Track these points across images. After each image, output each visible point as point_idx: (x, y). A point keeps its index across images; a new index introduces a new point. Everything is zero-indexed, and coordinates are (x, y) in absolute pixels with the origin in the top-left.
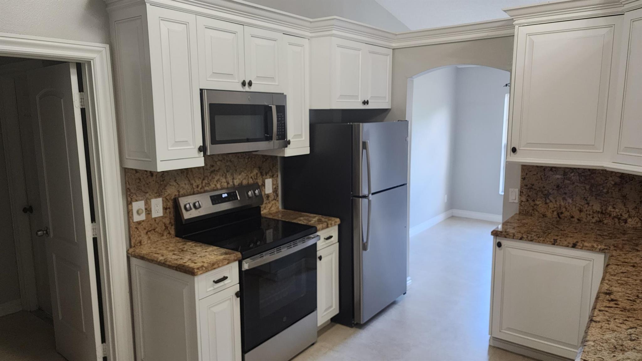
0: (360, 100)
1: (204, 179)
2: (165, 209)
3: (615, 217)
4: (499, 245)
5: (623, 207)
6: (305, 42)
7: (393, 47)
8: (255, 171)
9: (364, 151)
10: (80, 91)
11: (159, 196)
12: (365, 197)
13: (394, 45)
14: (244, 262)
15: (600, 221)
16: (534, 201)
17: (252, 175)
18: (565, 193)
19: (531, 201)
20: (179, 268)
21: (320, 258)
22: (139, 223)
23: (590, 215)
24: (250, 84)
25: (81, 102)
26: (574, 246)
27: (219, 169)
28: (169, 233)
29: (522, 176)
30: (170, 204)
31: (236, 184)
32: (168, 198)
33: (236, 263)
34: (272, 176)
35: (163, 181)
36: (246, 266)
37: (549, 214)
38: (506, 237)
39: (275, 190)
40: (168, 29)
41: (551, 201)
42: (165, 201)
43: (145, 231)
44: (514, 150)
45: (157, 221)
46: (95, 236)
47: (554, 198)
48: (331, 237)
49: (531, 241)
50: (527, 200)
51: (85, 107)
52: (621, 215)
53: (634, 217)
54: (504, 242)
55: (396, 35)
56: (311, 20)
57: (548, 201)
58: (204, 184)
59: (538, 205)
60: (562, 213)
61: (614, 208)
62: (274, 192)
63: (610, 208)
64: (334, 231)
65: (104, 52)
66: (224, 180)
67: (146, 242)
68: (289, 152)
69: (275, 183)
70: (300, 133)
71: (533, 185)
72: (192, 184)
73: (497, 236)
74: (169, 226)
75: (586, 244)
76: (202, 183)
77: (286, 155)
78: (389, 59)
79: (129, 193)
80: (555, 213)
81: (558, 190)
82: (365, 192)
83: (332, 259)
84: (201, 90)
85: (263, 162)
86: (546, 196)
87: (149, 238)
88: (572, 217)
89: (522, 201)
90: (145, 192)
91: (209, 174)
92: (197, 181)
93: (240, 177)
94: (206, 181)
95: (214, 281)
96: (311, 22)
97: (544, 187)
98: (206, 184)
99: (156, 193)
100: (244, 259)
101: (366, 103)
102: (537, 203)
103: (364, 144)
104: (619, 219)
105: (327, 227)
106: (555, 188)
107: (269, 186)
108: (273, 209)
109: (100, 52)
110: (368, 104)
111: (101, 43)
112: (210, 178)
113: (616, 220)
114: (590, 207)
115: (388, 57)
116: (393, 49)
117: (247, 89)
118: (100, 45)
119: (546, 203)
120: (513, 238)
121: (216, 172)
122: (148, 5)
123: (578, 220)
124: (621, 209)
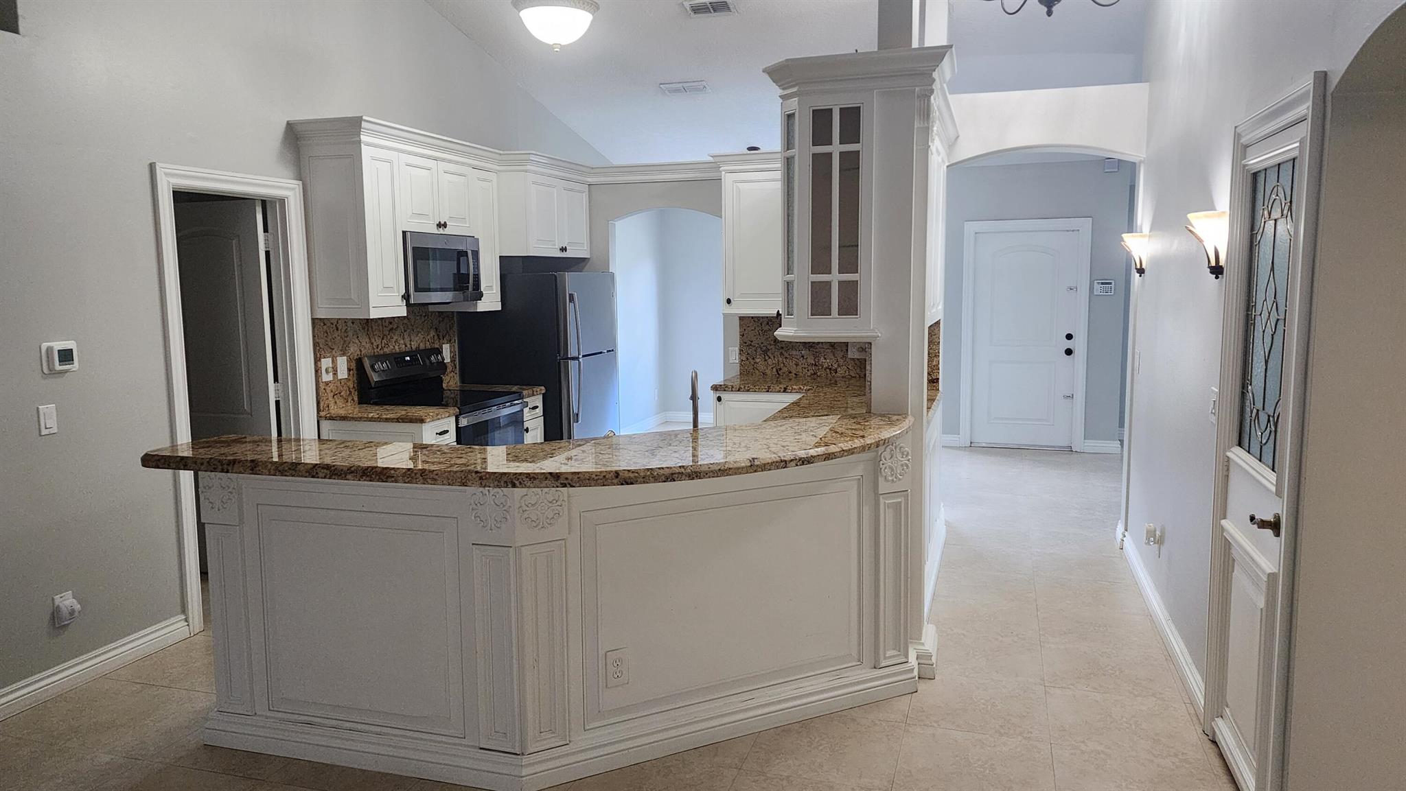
0: (558, 246)
1: (383, 339)
2: (349, 370)
3: (827, 368)
4: (719, 399)
5: (833, 357)
6: (492, 176)
7: (588, 182)
8: (432, 333)
9: (572, 304)
10: (264, 232)
11: (343, 355)
12: (573, 359)
13: (590, 180)
14: (461, 418)
15: (815, 374)
16: (753, 359)
17: (429, 337)
18: (782, 348)
19: (751, 360)
20: (402, 419)
21: (527, 430)
22: (327, 383)
23: (805, 368)
24: (445, 225)
25: (265, 244)
26: (785, 391)
27: (398, 327)
28: (353, 400)
29: (740, 332)
30: (353, 365)
31: (414, 348)
32: (351, 357)
33: (453, 419)
34: (449, 341)
35: (347, 337)
36: (464, 422)
37: (768, 372)
38: (725, 390)
39: (453, 360)
40: (377, 168)
41: (770, 358)
42: (349, 361)
43: (332, 394)
44: (729, 301)
45: (343, 384)
46: (278, 399)
47: (772, 354)
48: (537, 407)
49: (748, 391)
50: (747, 359)
51: (270, 249)
52: (832, 365)
53: (842, 366)
54: (724, 396)
55: (593, 168)
56: (501, 152)
57: (767, 358)
58: (383, 345)
59: (758, 363)
60: (780, 369)
61: (825, 359)
62: (451, 361)
63: (822, 360)
64: (538, 401)
65: (297, 190)
66: (402, 342)
67: (332, 408)
68: (483, 306)
69: (453, 350)
70: (491, 285)
71: (752, 342)
72: (372, 344)
73: (716, 390)
74: (353, 391)
75: (794, 387)
76: (381, 342)
77: (479, 310)
78: (585, 197)
79: (318, 348)
80: (774, 370)
81: (775, 345)
82: (572, 352)
83: (537, 435)
84: (404, 233)
85: (440, 322)
86: (765, 352)
87: (336, 402)
88: (790, 372)
89: (743, 360)
90: (331, 348)
91: (388, 333)
92: (377, 341)
93: (417, 338)
94: (384, 341)
95: (437, 434)
96: (500, 154)
97: (762, 343)
98: (385, 344)
99: (341, 351)
100: (460, 414)
101: (563, 249)
102: (758, 360)
103: (571, 296)
104: (830, 369)
105: (533, 395)
106: (772, 342)
107: (447, 352)
108: (451, 383)
109: (293, 189)
110: (566, 251)
111: (294, 179)
112: (389, 337)
113: (828, 370)
114: (805, 360)
115: (584, 194)
116: (589, 185)
117: (441, 231)
118: (295, 182)
119: (766, 360)
120: (732, 391)
121: (394, 331)
122: (362, 145)
123: (796, 374)
124: (831, 359)
